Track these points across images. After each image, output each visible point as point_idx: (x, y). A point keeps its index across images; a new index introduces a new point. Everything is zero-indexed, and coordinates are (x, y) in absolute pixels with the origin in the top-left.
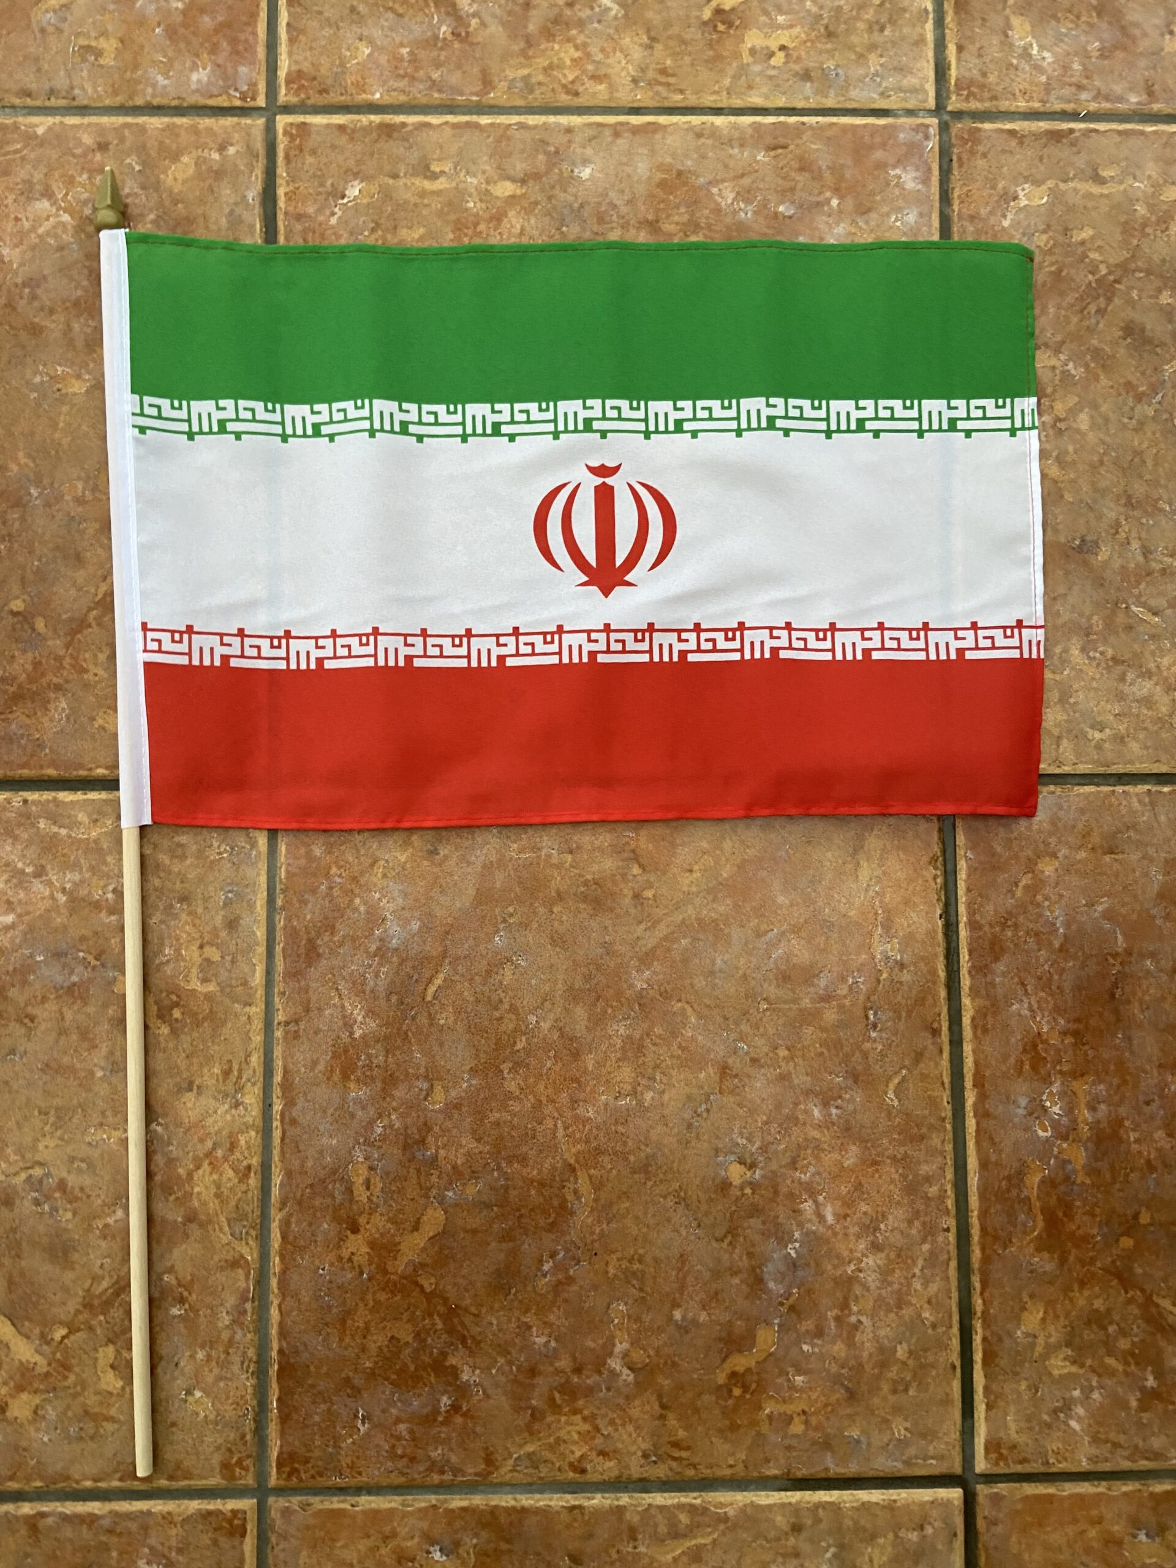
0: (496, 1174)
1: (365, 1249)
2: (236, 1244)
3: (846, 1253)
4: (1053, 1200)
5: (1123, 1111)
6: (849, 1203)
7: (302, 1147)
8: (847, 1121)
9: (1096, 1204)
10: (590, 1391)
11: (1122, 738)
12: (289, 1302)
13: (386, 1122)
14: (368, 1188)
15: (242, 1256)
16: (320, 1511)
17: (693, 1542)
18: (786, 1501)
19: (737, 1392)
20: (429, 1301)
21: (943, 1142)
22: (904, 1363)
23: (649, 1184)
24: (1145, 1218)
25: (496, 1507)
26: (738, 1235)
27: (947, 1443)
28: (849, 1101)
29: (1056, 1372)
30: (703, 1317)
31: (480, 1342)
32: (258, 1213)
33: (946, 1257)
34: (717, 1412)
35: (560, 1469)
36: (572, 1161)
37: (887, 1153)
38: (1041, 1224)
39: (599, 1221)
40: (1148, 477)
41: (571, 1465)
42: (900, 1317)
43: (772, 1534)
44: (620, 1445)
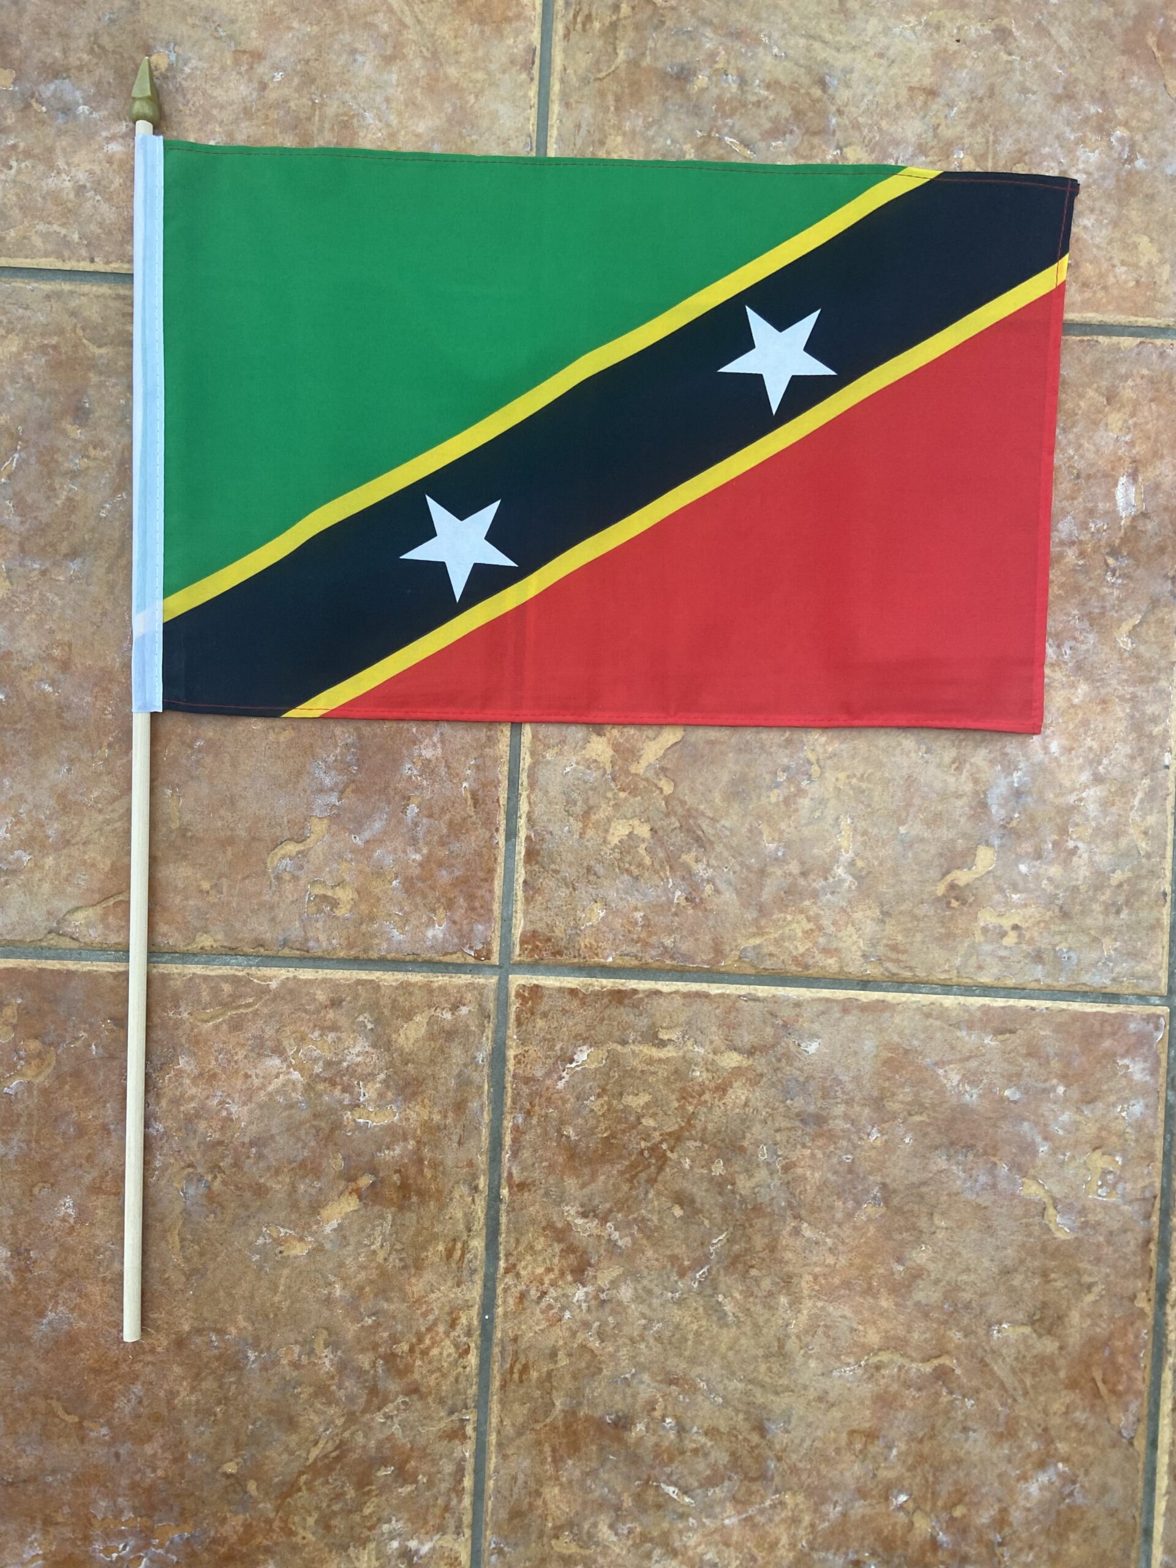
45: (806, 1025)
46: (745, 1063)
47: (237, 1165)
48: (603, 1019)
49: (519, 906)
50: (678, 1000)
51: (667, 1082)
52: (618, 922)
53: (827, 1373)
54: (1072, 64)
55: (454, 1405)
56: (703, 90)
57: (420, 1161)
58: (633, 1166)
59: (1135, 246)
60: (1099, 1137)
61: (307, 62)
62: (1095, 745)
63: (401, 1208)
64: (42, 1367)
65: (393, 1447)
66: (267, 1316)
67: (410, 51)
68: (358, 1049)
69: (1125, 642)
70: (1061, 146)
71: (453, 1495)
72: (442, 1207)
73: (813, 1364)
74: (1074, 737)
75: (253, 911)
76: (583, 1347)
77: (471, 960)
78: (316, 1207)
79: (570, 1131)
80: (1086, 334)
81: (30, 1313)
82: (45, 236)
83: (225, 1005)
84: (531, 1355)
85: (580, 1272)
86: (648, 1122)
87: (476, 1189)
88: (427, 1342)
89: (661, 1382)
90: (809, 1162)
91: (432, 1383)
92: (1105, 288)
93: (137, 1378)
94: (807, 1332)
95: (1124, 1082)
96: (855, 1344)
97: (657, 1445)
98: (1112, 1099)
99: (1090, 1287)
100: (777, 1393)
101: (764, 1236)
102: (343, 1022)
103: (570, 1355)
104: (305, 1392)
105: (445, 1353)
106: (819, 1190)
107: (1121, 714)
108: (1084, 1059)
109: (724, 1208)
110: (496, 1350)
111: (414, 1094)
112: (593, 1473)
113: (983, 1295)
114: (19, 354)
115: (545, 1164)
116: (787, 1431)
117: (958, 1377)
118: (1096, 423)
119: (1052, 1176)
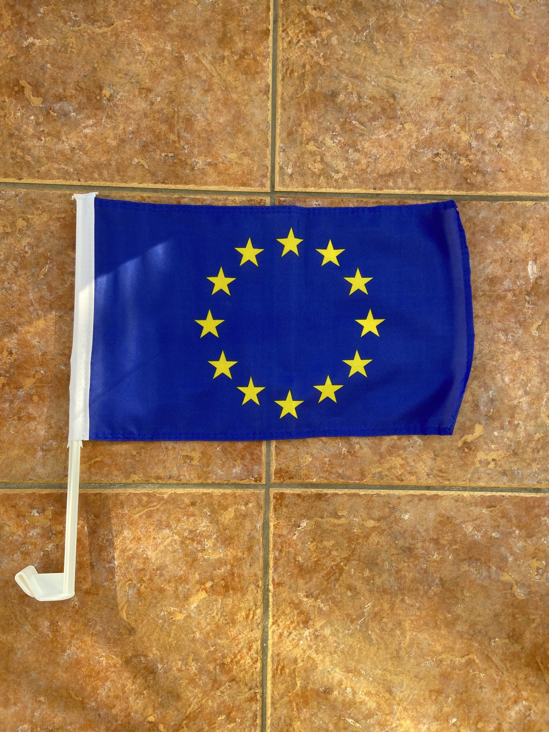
45: (403, 507)
46: (377, 525)
47: (151, 579)
48: (312, 507)
49: (274, 457)
50: (346, 498)
51: (342, 535)
52: (317, 464)
53: (419, 665)
54: (501, 85)
55: (252, 686)
56: (343, 101)
57: (233, 574)
58: (328, 573)
59: (531, 162)
60: (535, 553)
61: (171, 93)
62: (525, 378)
63: (224, 596)
64: (65, 676)
65: (225, 706)
66: (166, 648)
67: (215, 87)
68: (204, 524)
69: (535, 333)
70: (498, 120)
71: (252, 727)
72: (243, 595)
73: (412, 660)
74: (515, 375)
75: (156, 464)
76: (309, 657)
77: (253, 483)
78: (187, 598)
79: (300, 558)
80: (511, 200)
81: (59, 651)
82: (58, 170)
83: (144, 506)
84: (285, 662)
85: (306, 623)
86: (334, 553)
87: (258, 586)
88: (239, 657)
89: (344, 672)
90: (406, 569)
91: (242, 676)
92: (519, 181)
93: (108, 678)
94: (409, 646)
95: (545, 528)
96: (431, 651)
97: (343, 700)
98: (540, 535)
99: (533, 621)
100: (396, 675)
101: (388, 603)
102: (197, 512)
103: (303, 661)
104: (184, 682)
105: (247, 662)
106: (412, 581)
107: (535, 364)
108: (527, 518)
109: (370, 591)
110: (269, 660)
111: (230, 544)
112: (315, 714)
113: (486, 626)
114: (48, 221)
115: (289, 574)
116: (401, 692)
117: (477, 664)
118: (518, 238)
119: (515, 571)
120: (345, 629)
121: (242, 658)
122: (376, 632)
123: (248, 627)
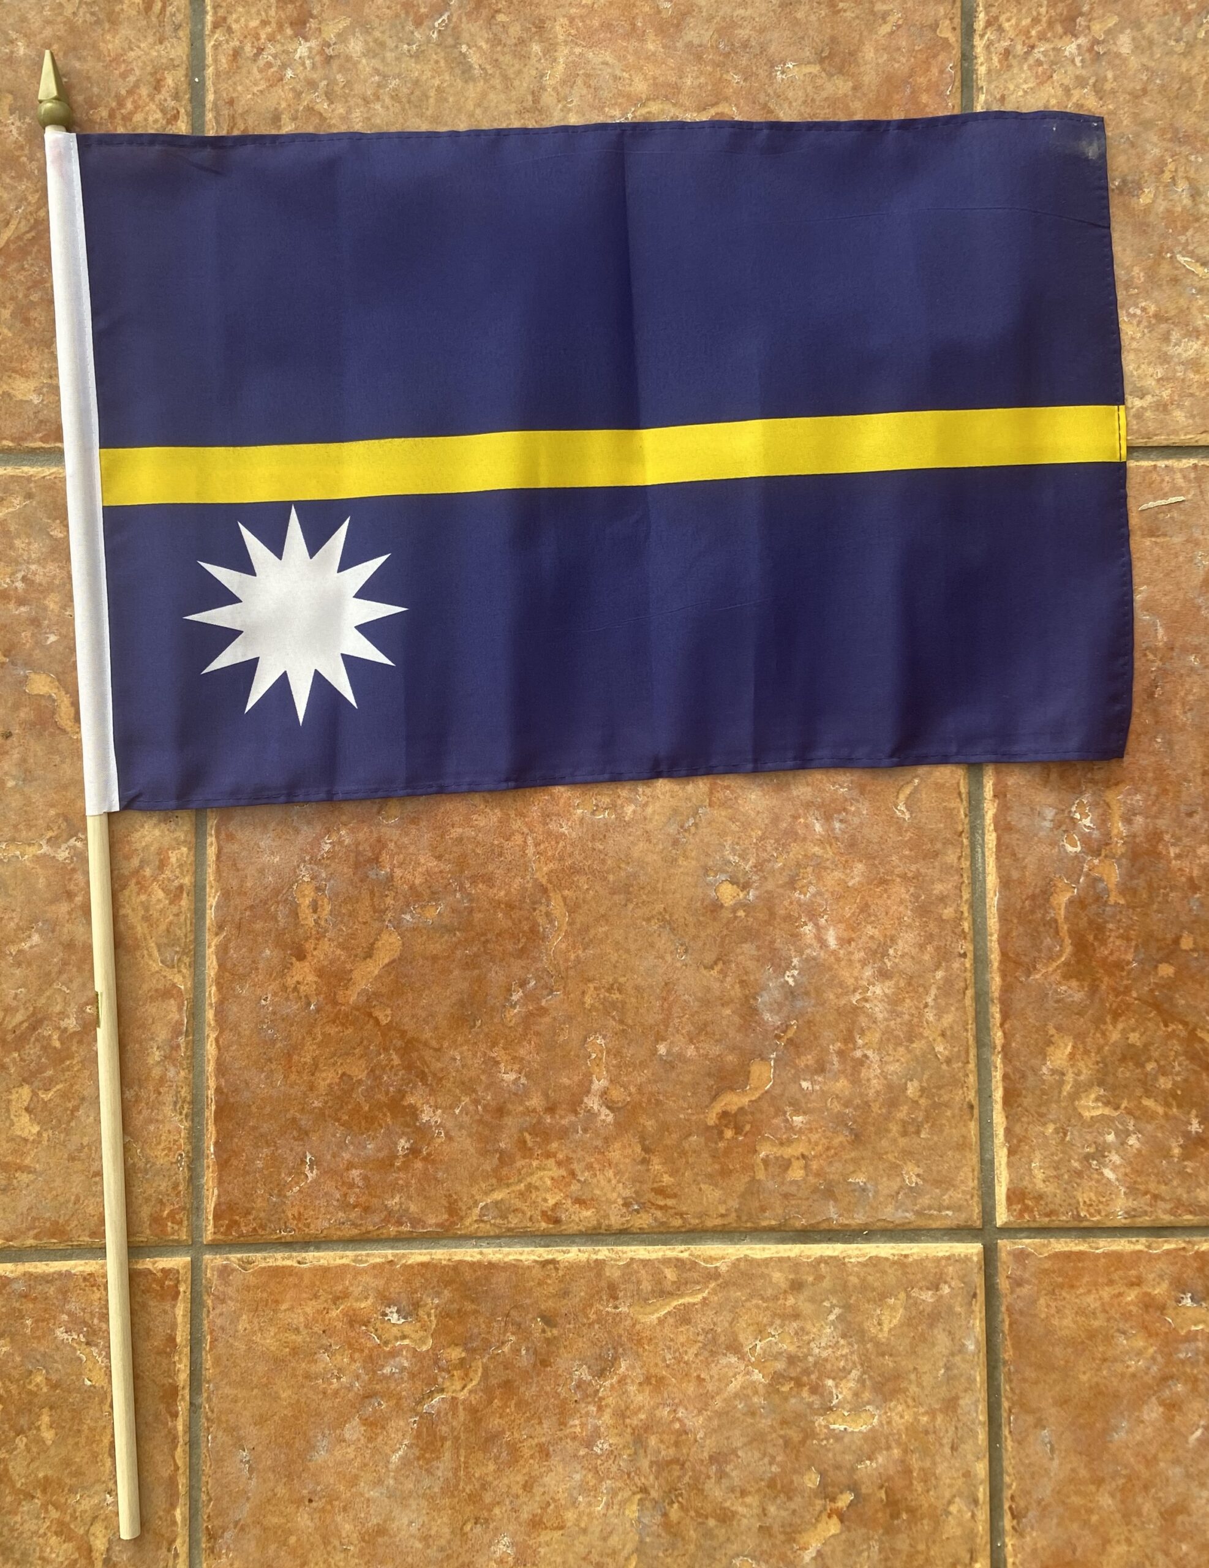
0: (458, 895)
1: (311, 978)
2: (168, 973)
3: (850, 981)
4: (1083, 923)
5: (1162, 823)
6: (854, 926)
7: (240, 866)
8: (853, 837)
9: (1129, 928)
10: (564, 1133)
11: (1165, 406)
12: (228, 1035)
13: (335, 838)
14: (315, 911)
15: (174, 985)
16: (264, 1268)
17: (681, 1301)
18: (786, 1255)
19: (729, 1134)
20: (384, 1035)
21: (960, 858)
22: (916, 1102)
23: (630, 906)
24: (1187, 943)
25: (461, 1262)
26: (730, 961)
27: (964, 1192)
28: (854, 815)
29: (1087, 1114)
30: (691, 1052)
31: (441, 1079)
32: (191, 937)
33: (962, 984)
34: (705, 1155)
35: (531, 1219)
36: (544, 881)
37: (897, 871)
38: (1069, 949)
39: (574, 947)
40: (1197, 107)
41: (544, 1213)
42: (909, 1051)
43: (770, 1292)
44: (597, 1192)
120: (401, 40)
121: (137, 107)
122: (480, 48)
123: (150, 32)
